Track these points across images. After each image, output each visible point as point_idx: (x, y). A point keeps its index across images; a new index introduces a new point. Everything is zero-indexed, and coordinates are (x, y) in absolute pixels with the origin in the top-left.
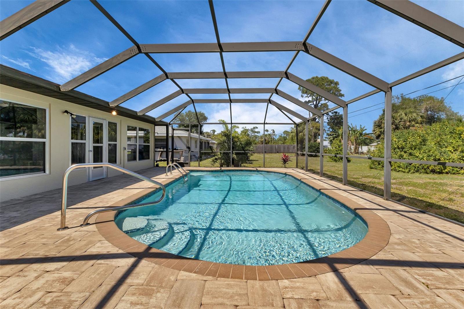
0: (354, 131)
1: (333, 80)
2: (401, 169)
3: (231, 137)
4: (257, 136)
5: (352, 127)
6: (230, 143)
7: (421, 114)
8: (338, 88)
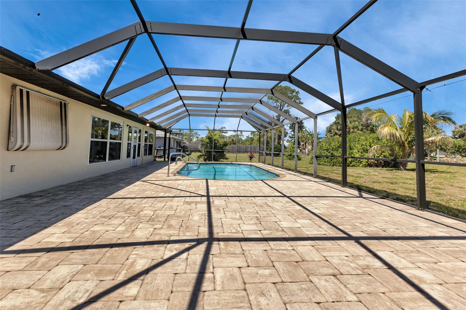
0: (311, 135)
1: (295, 89)
2: (326, 164)
3: (213, 140)
4: (225, 136)
5: (309, 132)
6: (212, 144)
7: (361, 123)
8: (298, 97)
